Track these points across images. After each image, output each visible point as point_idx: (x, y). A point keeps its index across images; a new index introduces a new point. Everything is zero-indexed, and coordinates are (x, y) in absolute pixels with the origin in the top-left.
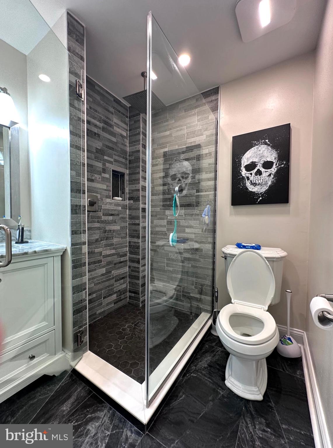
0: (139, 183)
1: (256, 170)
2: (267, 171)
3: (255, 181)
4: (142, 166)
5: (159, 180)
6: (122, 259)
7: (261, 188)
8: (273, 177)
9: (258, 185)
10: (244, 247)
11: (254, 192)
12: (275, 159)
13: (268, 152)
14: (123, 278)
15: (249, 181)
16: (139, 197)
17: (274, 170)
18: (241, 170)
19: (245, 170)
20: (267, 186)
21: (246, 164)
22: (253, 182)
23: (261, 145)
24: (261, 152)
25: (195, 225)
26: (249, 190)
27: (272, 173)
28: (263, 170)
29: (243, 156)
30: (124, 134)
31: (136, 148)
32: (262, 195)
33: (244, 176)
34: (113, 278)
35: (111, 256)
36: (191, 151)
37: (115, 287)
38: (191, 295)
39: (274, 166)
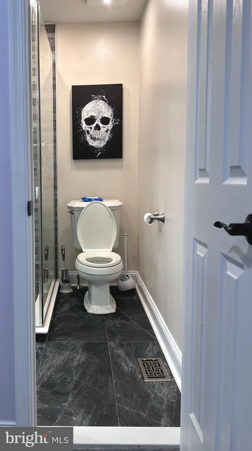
1: (95, 125)
2: (105, 127)
3: (94, 136)
7: (100, 143)
8: (110, 133)
9: (98, 140)
10: (90, 200)
11: (94, 146)
12: (111, 115)
13: (105, 108)
15: (89, 135)
17: (110, 126)
18: (82, 123)
19: (85, 124)
20: (105, 142)
21: (86, 117)
22: (93, 137)
23: (99, 100)
24: (99, 107)
26: (89, 144)
27: (109, 129)
28: (101, 125)
29: (83, 108)
32: (101, 149)
33: (84, 129)
39: (111, 123)
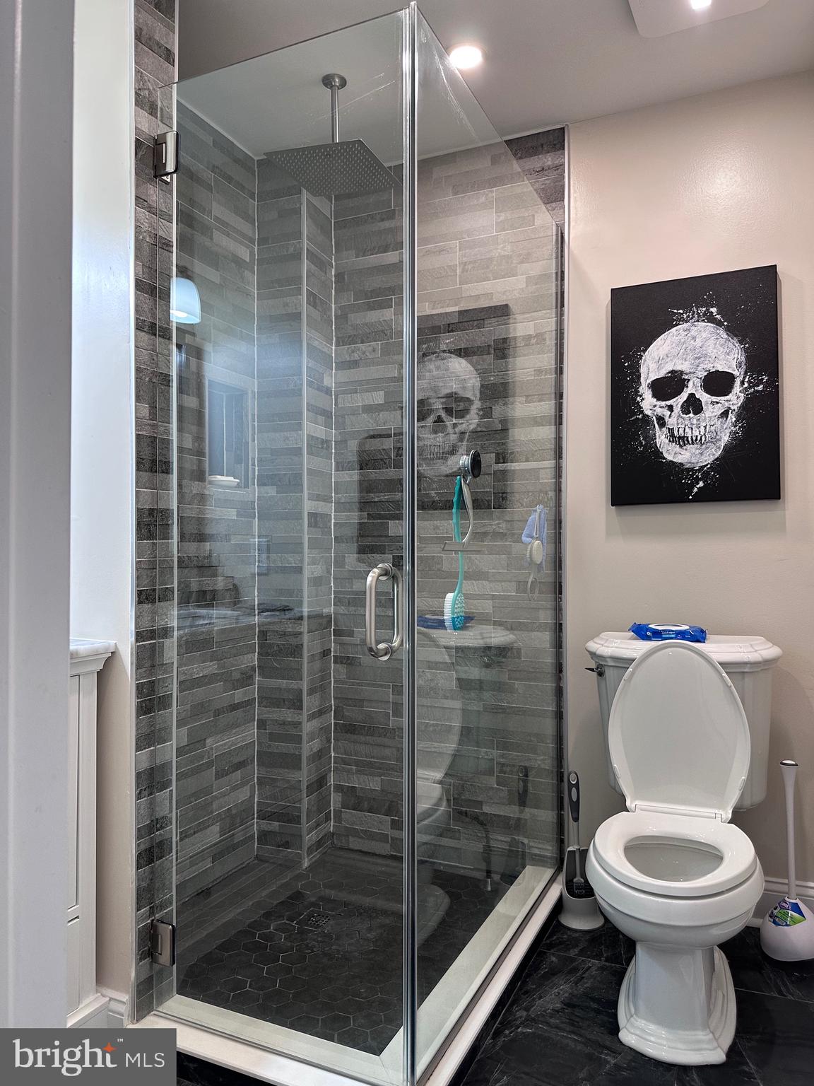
0: (299, 427)
1: (684, 396)
2: (717, 403)
3: (681, 431)
4: (307, 367)
5: (365, 415)
6: (239, 695)
7: (702, 454)
8: (734, 419)
9: (693, 443)
10: (657, 635)
11: (682, 464)
12: (739, 365)
13: (718, 345)
14: (241, 765)
15: (664, 429)
16: (300, 476)
17: (735, 398)
18: (641, 396)
19: (650, 396)
20: (719, 448)
21: (653, 377)
22: (676, 433)
23: (698, 321)
24: (698, 342)
25: (493, 568)
26: (664, 458)
27: (732, 408)
28: (704, 397)
29: (644, 351)
30: (244, 254)
31: (287, 305)
32: (706, 472)
33: (648, 412)
34: (209, 765)
35: (206, 684)
36: (475, 323)
37: (216, 798)
38: (487, 809)
39: (737, 387)
